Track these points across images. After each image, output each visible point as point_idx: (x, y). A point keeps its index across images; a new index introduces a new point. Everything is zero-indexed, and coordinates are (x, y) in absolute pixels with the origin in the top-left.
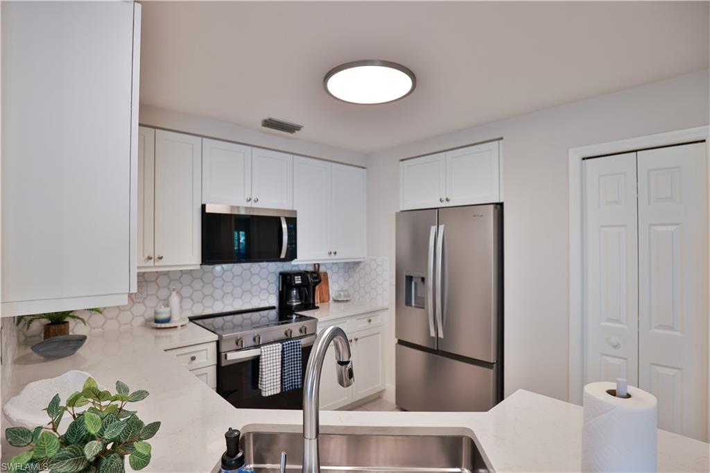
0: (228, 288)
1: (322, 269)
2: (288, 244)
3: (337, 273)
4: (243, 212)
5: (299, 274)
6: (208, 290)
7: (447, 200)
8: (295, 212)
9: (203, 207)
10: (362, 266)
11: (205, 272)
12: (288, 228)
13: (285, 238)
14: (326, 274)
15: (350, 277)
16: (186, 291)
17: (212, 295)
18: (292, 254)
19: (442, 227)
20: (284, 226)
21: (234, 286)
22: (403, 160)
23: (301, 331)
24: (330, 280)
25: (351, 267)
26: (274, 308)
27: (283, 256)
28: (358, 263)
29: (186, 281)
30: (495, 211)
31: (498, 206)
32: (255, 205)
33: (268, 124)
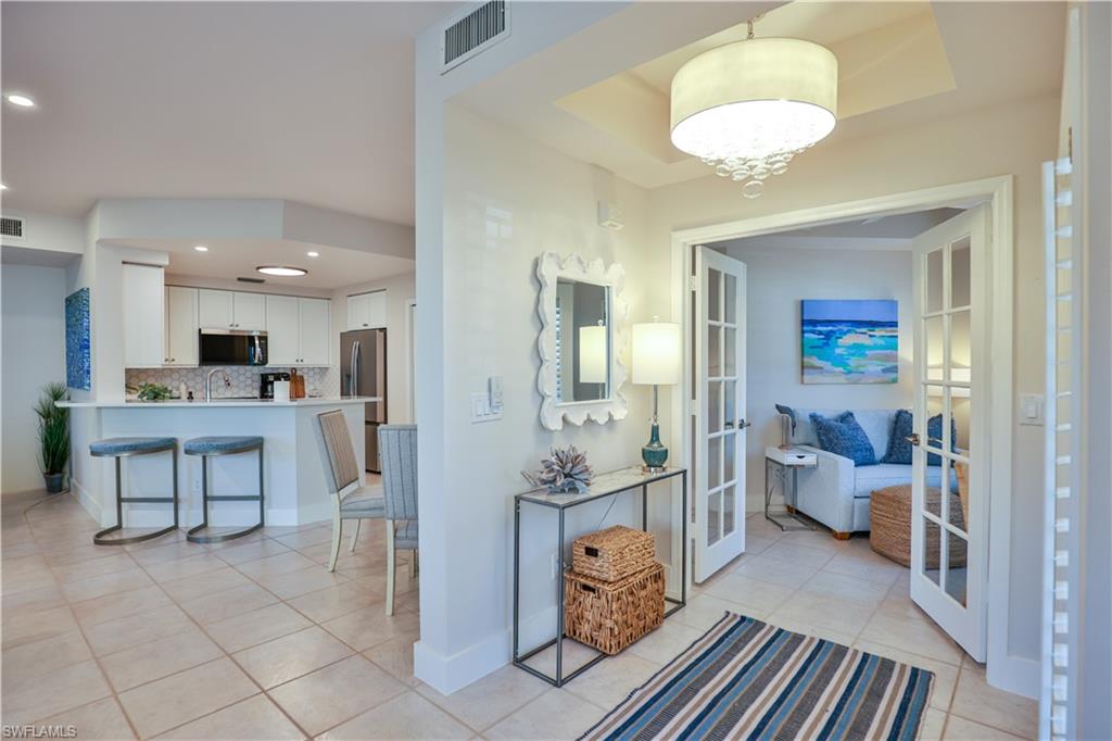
1: (298, 373)
2: (261, 354)
3: (312, 376)
7: (367, 325)
8: (266, 332)
9: (200, 330)
11: (204, 371)
12: (260, 343)
13: (258, 349)
14: (302, 377)
15: (323, 380)
18: (264, 361)
19: (358, 343)
20: (257, 342)
22: (349, 296)
24: (306, 382)
25: (324, 371)
27: (256, 361)
28: (327, 369)
29: (191, 375)
30: (382, 334)
31: (384, 330)
32: (236, 329)
33: (239, 279)
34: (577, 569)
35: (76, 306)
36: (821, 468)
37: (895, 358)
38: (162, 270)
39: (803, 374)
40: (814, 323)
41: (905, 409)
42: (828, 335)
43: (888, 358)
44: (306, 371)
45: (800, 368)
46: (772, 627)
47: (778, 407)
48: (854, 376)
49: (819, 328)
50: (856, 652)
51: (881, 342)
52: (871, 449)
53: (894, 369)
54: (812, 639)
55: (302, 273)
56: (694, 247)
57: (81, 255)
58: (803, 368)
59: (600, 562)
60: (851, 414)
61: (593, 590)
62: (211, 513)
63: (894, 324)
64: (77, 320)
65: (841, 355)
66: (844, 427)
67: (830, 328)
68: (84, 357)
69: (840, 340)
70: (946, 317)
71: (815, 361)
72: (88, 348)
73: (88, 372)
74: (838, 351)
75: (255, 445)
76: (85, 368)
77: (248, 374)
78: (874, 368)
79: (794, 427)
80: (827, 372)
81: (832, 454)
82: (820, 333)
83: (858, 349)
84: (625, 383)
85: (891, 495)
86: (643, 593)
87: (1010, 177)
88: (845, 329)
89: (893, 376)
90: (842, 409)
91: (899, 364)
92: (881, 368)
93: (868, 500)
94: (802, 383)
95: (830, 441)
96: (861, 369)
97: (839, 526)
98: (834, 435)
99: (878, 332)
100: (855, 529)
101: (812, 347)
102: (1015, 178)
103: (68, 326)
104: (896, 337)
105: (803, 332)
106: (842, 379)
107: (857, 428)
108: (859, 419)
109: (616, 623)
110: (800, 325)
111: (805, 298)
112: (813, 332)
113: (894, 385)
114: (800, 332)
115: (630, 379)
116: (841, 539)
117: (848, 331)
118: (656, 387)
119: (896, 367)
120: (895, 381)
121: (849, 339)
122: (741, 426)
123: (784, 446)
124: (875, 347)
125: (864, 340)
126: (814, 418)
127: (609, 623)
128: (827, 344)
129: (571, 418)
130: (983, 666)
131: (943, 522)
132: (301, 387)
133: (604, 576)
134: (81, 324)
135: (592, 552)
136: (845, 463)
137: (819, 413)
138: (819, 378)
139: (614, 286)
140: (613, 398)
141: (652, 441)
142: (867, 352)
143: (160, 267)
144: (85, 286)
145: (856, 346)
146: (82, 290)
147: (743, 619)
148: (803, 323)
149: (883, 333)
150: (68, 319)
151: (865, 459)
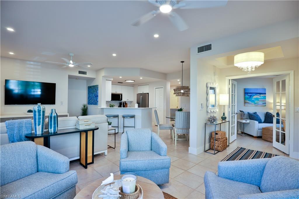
2: (121, 98)
3: (129, 103)
5: (122, 103)
7: (143, 92)
10: (133, 102)
14: (127, 103)
15: (131, 104)
19: (142, 96)
20: (120, 96)
22: (138, 86)
27: (120, 100)
31: (148, 93)
32: (117, 93)
33: (118, 82)
34: (213, 137)
35: (94, 88)
36: (250, 123)
37: (265, 101)
38: (111, 81)
39: (245, 104)
40: (248, 93)
41: (268, 112)
42: (251, 96)
43: (264, 101)
45: (244, 103)
46: (247, 149)
47: (240, 111)
48: (256, 105)
49: (249, 94)
50: (264, 153)
51: (262, 97)
52: (261, 120)
53: (265, 103)
54: (256, 151)
55: (134, 81)
56: (229, 80)
57: (95, 78)
58: (245, 103)
59: (218, 135)
60: (256, 113)
61: (217, 140)
62: (124, 130)
63: (265, 94)
64: (94, 91)
65: (253, 100)
66: (255, 115)
67: (251, 94)
69: (253, 97)
70: (280, 94)
71: (248, 101)
72: (98, 97)
73: (98, 101)
74: (253, 99)
75: (133, 117)
77: (117, 102)
78: (261, 103)
79: (244, 115)
80: (250, 104)
81: (253, 121)
82: (249, 95)
83: (257, 99)
84: (218, 105)
85: (267, 128)
86: (225, 142)
87: (293, 71)
88: (254, 95)
89: (265, 105)
90: (254, 112)
91: (266, 102)
92: (262, 103)
93: (262, 130)
94: (245, 106)
95: (252, 118)
96: (258, 103)
97: (255, 135)
98: (253, 117)
99: (262, 95)
100: (259, 136)
101: (247, 98)
102: (294, 71)
104: (266, 96)
105: (245, 95)
106: (254, 105)
107: (258, 115)
108: (258, 113)
109: (222, 145)
110: (244, 93)
111: (245, 88)
112: (247, 95)
113: (265, 107)
114: (244, 96)
115: (219, 104)
116: (256, 138)
117: (255, 95)
118: (224, 106)
119: (266, 103)
120: (265, 106)
121: (255, 97)
122: (236, 114)
123: (242, 119)
124: (261, 98)
125: (258, 97)
126: (248, 113)
127: (220, 146)
128: (250, 98)
129: (211, 111)
130: (289, 155)
131: (280, 131)
132: (127, 105)
133: (219, 138)
134: (96, 92)
135: (217, 134)
136: (257, 122)
137: (249, 112)
138: (249, 105)
139: (216, 87)
140: (216, 107)
141: (223, 115)
142: (259, 100)
145: (256, 98)
147: (241, 148)
148: (245, 93)
149: (263, 96)
150: (89, 91)
151: (260, 122)
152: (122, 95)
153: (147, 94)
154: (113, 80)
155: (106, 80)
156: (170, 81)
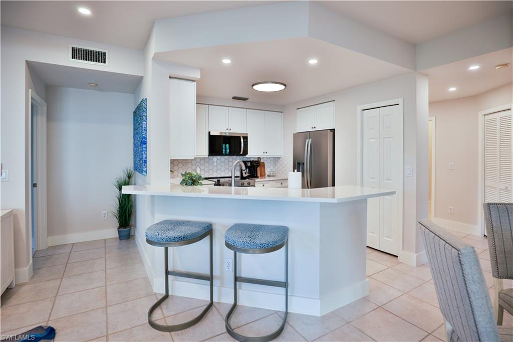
0: (219, 167)
1: (262, 161)
2: (244, 148)
3: (270, 163)
4: (228, 135)
5: (249, 162)
6: (211, 167)
7: (315, 128)
8: (247, 134)
9: (209, 133)
10: (281, 159)
11: (210, 160)
12: (244, 141)
13: (242, 145)
14: (264, 163)
15: (276, 165)
16: (202, 167)
17: (212, 169)
18: (245, 153)
19: (310, 140)
20: (242, 140)
21: (221, 166)
22: (298, 109)
23: (248, 184)
24: (266, 166)
25: (276, 159)
26: (238, 177)
27: (241, 153)
28: (279, 158)
29: (202, 162)
30: (332, 133)
31: (333, 131)
32: (230, 132)
33: (234, 98)
35: (139, 114)
44: (265, 159)
55: (282, 87)
57: (142, 78)
64: (139, 124)
68: (142, 151)
72: (146, 144)
73: (145, 162)
76: (144, 159)
103: (135, 129)
132: (263, 169)
134: (142, 126)
143: (194, 81)
144: (144, 97)
146: (142, 101)
150: (134, 125)
152: (246, 138)
153: (330, 134)
154: (199, 77)
155: (170, 77)
156: (426, 75)
